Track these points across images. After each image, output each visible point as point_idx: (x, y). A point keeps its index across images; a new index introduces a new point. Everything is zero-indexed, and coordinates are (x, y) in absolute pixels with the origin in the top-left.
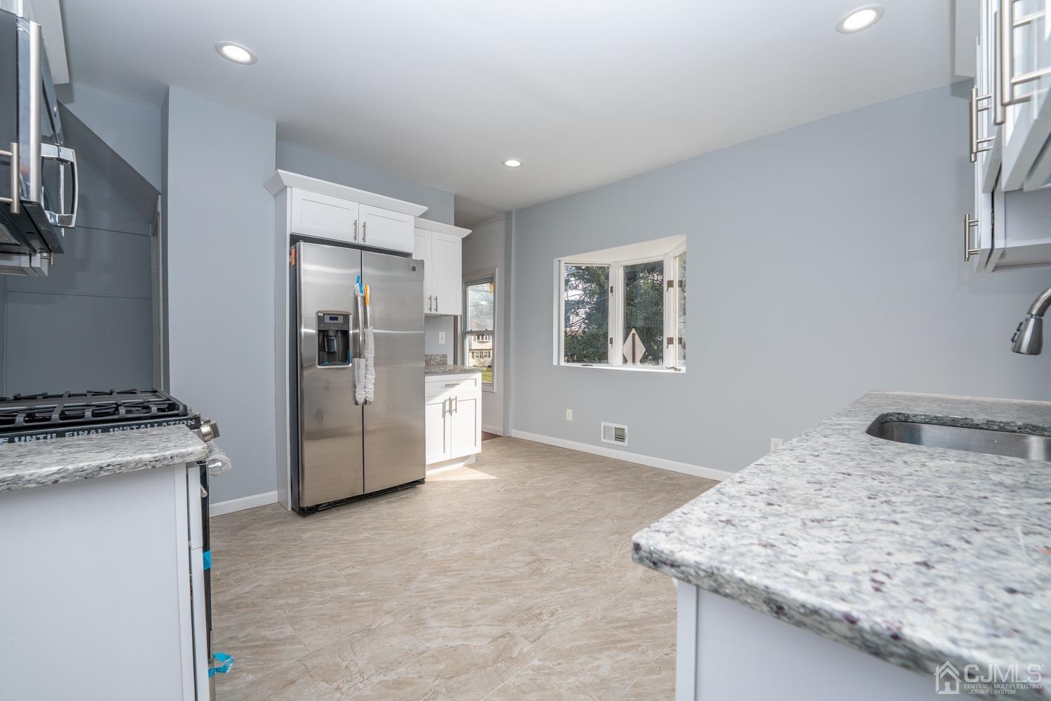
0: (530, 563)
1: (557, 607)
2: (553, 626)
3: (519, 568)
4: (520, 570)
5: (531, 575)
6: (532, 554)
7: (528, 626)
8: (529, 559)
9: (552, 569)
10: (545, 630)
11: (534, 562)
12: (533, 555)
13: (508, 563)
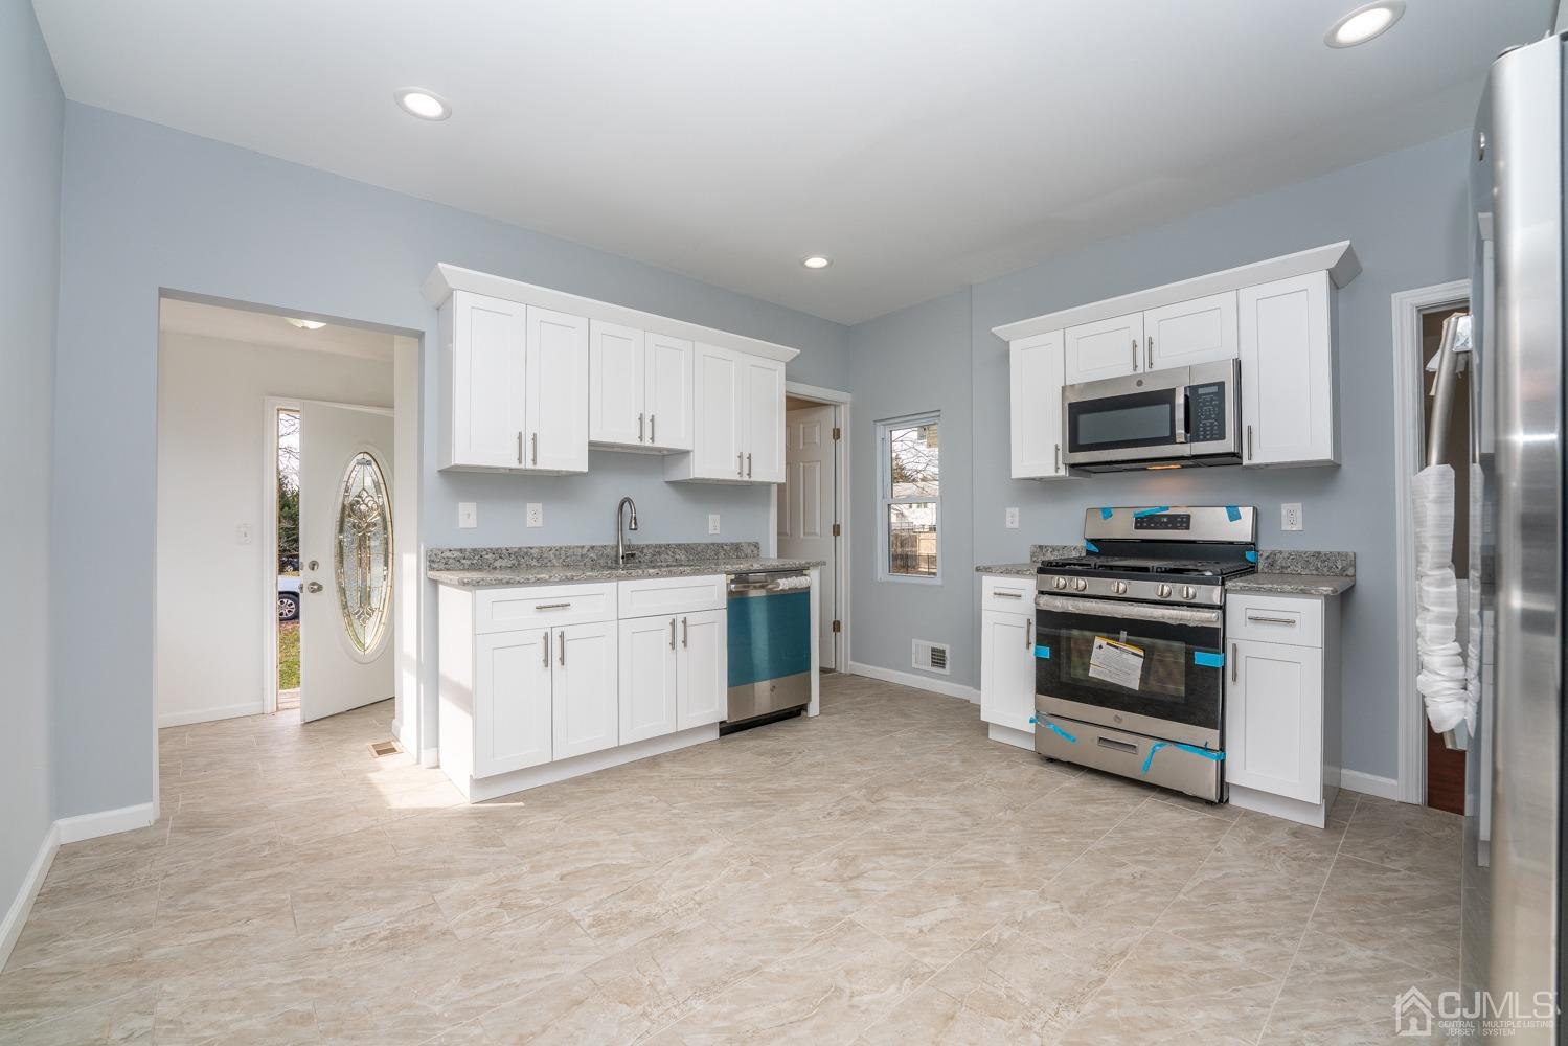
0: (857, 877)
1: (823, 820)
2: (830, 806)
3: (874, 869)
4: (871, 866)
5: (854, 858)
6: (856, 894)
7: (854, 806)
8: (860, 884)
9: (824, 864)
10: (838, 803)
11: (851, 878)
12: (854, 890)
13: (895, 878)
